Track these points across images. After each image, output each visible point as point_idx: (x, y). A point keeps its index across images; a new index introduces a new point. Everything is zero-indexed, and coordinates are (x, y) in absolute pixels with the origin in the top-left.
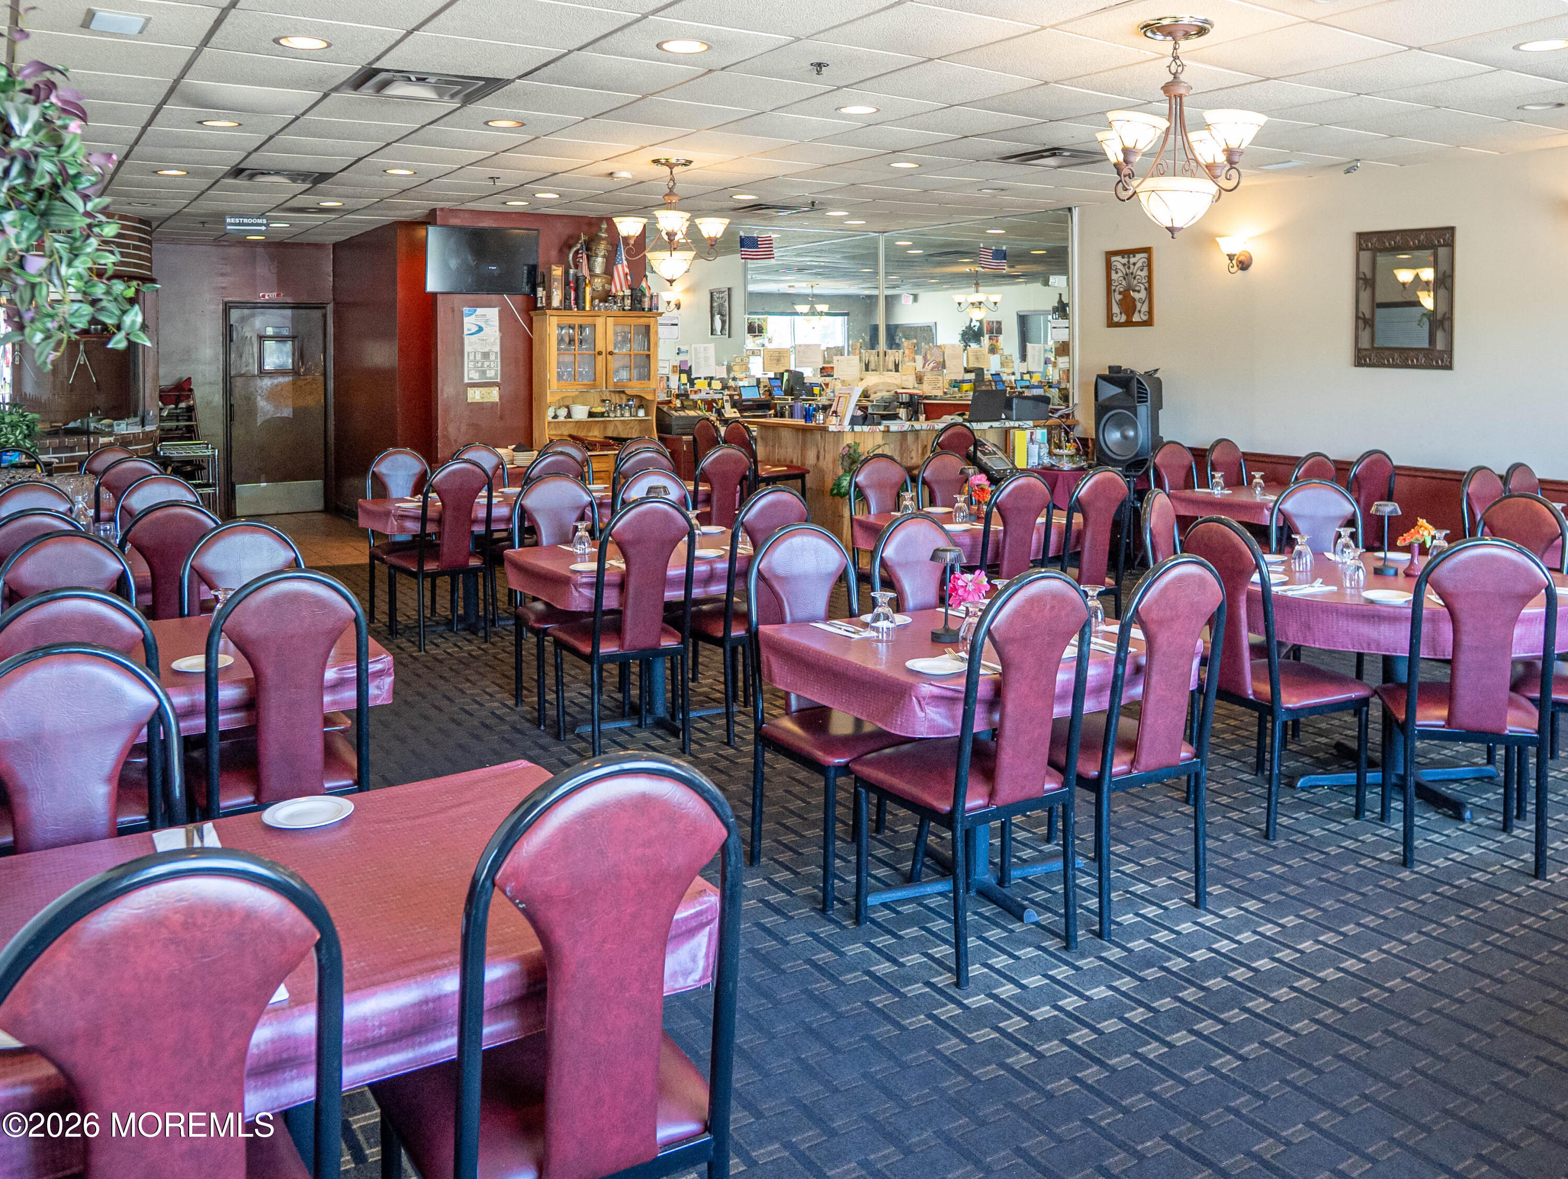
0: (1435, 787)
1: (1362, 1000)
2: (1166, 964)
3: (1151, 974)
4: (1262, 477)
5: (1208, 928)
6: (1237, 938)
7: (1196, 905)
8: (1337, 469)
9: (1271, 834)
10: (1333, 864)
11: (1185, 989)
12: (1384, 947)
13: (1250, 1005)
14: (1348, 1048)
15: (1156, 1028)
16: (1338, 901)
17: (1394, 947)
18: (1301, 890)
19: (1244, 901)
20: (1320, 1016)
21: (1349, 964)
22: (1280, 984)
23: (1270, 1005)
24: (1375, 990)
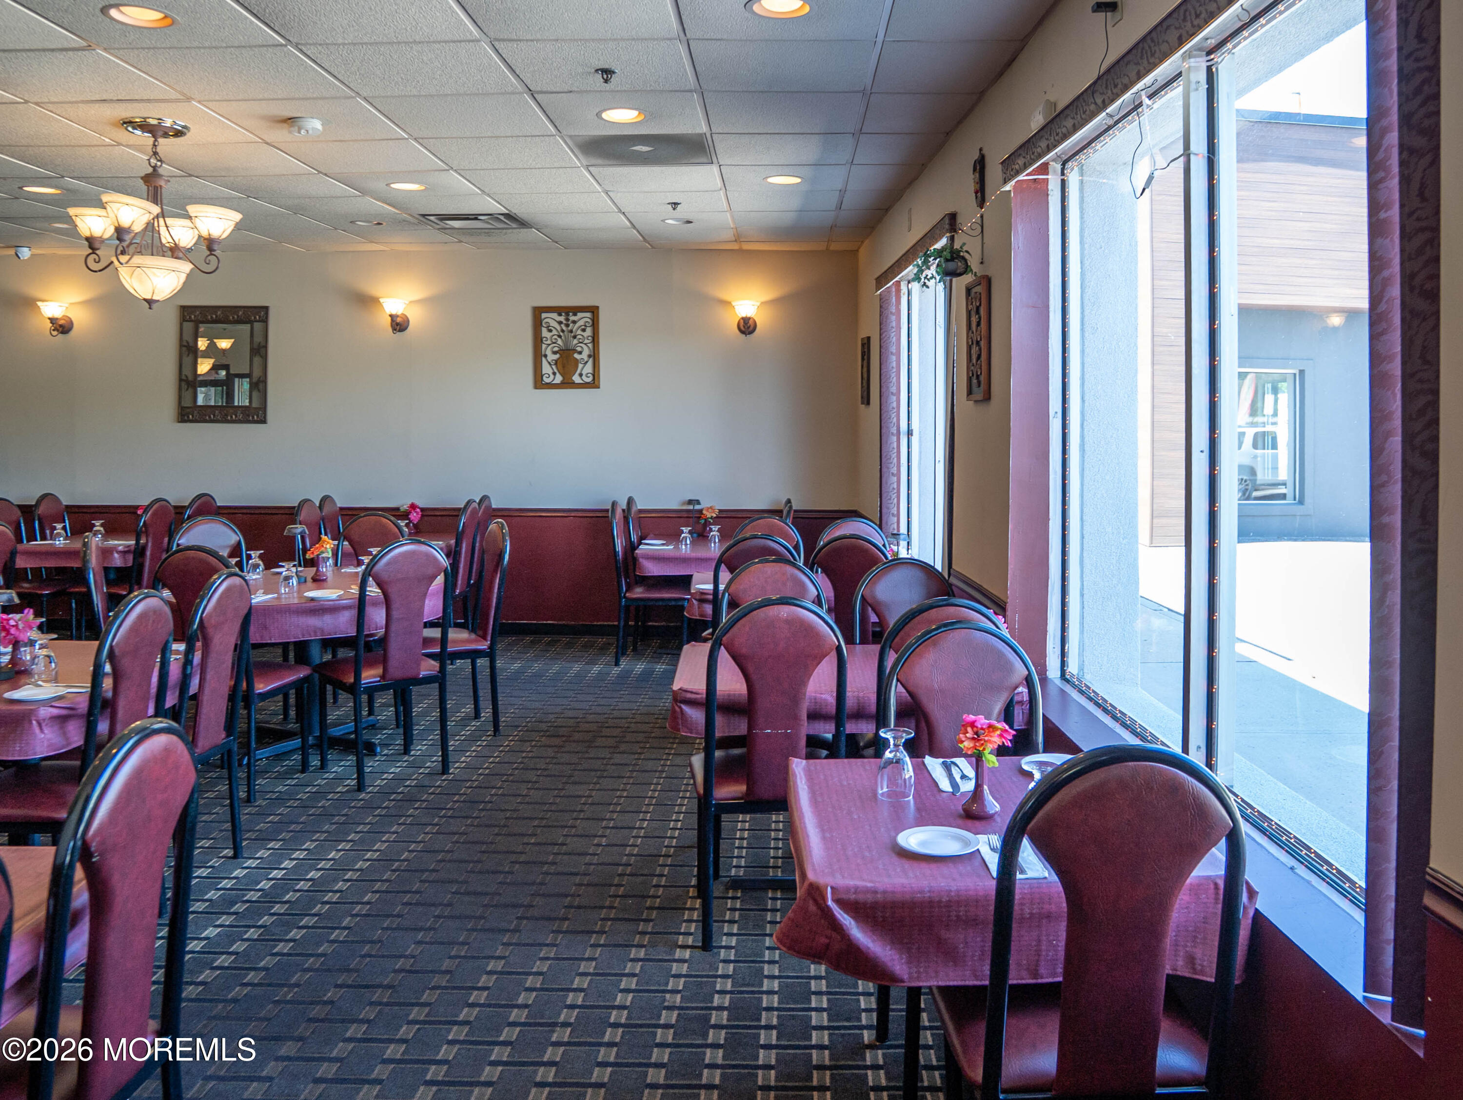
0: (343, 737)
1: (394, 871)
2: (245, 899)
3: (239, 907)
4: (102, 525)
5: (254, 868)
6: (282, 866)
7: (235, 856)
8: (177, 513)
9: (252, 797)
10: (308, 803)
11: (273, 907)
12: (384, 839)
13: (326, 899)
14: (407, 898)
15: (273, 935)
16: (332, 824)
17: (390, 837)
18: (301, 826)
19: (267, 844)
20: (376, 888)
21: (369, 855)
22: (335, 881)
23: (338, 895)
24: (397, 864)
